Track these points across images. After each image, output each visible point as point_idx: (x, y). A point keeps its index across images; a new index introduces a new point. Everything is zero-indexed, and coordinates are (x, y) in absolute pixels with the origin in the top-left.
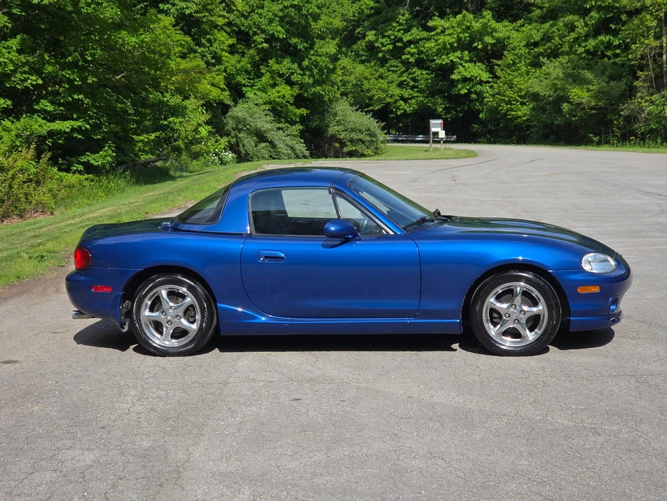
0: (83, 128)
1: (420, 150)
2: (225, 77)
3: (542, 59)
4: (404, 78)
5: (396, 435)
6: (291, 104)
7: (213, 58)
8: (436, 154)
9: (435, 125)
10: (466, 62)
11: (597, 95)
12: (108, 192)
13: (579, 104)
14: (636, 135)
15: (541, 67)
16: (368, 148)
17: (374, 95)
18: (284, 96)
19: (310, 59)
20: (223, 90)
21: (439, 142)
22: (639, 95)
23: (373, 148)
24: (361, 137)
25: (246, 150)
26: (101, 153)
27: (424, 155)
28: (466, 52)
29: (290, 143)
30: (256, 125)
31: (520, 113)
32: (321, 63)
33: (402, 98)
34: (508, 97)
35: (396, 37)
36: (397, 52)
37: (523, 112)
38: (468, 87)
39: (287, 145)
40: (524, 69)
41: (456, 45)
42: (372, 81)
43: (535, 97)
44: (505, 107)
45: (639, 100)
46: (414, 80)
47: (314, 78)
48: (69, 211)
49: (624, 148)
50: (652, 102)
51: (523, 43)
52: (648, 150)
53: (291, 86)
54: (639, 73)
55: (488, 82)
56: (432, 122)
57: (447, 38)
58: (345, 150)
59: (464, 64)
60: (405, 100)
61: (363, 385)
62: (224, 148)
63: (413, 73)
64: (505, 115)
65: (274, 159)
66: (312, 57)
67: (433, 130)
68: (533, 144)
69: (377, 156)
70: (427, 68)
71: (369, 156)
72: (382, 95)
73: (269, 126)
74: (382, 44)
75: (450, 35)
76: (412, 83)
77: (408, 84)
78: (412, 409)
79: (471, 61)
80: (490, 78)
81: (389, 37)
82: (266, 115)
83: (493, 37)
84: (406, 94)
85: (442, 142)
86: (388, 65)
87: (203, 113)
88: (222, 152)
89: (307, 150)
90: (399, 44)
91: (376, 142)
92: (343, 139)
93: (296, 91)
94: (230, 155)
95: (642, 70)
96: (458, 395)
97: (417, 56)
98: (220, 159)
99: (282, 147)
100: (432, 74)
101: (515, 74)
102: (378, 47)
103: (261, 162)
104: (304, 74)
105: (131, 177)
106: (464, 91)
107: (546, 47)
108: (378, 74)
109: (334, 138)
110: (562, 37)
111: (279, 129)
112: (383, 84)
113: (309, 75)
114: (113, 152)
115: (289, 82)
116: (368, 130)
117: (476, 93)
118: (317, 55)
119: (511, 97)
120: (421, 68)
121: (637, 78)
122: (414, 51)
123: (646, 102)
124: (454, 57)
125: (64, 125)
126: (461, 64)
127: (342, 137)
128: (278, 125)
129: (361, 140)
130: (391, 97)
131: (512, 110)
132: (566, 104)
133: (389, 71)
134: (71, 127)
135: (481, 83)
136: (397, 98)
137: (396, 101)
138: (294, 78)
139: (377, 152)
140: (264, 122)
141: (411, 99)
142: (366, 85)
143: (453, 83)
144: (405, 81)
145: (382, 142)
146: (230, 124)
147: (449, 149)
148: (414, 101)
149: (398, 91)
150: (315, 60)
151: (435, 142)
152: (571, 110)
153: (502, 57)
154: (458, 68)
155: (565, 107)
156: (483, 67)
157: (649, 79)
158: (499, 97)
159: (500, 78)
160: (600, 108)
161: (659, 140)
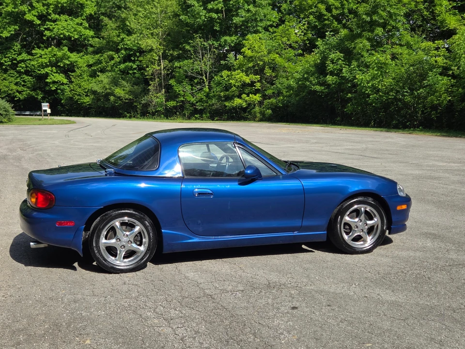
1: (35, 120)
3: (98, 73)
4: (18, 80)
10: (54, 73)
11: (131, 92)
13: (119, 97)
14: (149, 113)
15: (96, 77)
16: (4, 118)
21: (47, 115)
22: (151, 93)
23: (7, 118)
24: (1, 112)
28: (54, 68)
31: (85, 101)
33: (18, 91)
34: (78, 92)
35: (13, 58)
36: (14, 66)
37: (87, 100)
38: (56, 86)
40: (86, 78)
41: (48, 64)
43: (94, 92)
44: (77, 97)
45: (151, 96)
46: (24, 81)
50: (158, 97)
51: (85, 65)
54: (151, 82)
55: (67, 84)
56: (43, 104)
57: (43, 60)
59: (53, 74)
60: (20, 92)
63: (24, 78)
64: (77, 101)
67: (44, 108)
69: (10, 123)
70: (31, 76)
71: (5, 122)
72: (6, 89)
74: (5, 61)
75: (45, 58)
76: (23, 83)
77: (20, 84)
79: (57, 73)
80: (68, 82)
81: (9, 57)
83: (69, 61)
84: (20, 89)
85: (49, 115)
86: (8, 73)
90: (15, 62)
91: (9, 115)
97: (25, 69)
100: (33, 79)
101: (82, 80)
102: (3, 63)
106: (53, 88)
107: (98, 67)
108: (3, 77)
110: (107, 62)
112: (6, 83)
116: (5, 108)
117: (60, 89)
119: (80, 92)
120: (28, 75)
121: (150, 85)
122: (24, 66)
123: (154, 97)
124: (48, 70)
126: (52, 74)
129: (1, 114)
130: (11, 90)
131: (80, 99)
132: (112, 97)
133: (9, 76)
135: (63, 84)
136: (15, 91)
137: (14, 93)
139: (10, 120)
141: (23, 92)
143: (47, 84)
144: (19, 82)
145: (12, 115)
147: (53, 119)
148: (24, 93)
149: (15, 87)
151: (44, 115)
152: (115, 100)
153: (74, 71)
154: (50, 76)
155: (112, 98)
156: (64, 76)
157: (156, 85)
158: (74, 92)
159: (74, 82)
160: (130, 99)
161: (162, 116)
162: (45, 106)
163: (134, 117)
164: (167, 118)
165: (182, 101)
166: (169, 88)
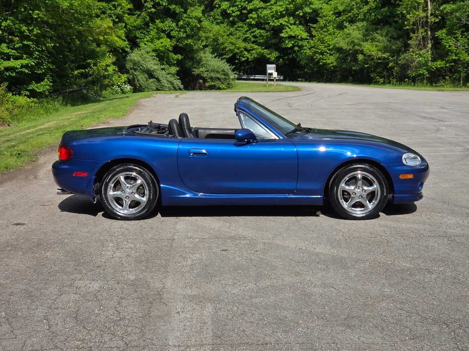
0: (30, 65)
1: (260, 86)
2: (125, 31)
3: (345, 24)
4: (247, 36)
5: (298, 272)
6: (171, 52)
7: (116, 18)
8: (272, 88)
9: (270, 69)
10: (291, 24)
11: (385, 49)
12: (47, 111)
13: (370, 56)
14: (409, 78)
15: (343, 29)
16: (222, 83)
17: (226, 48)
18: (166, 46)
19: (184, 20)
20: (125, 41)
21: (273, 80)
22: (411, 50)
23: (226, 83)
24: (218, 76)
25: (139, 84)
26: (42, 83)
27: (264, 89)
28: (292, 18)
29: (170, 79)
30: (147, 66)
31: (328, 62)
32: (191, 24)
33: (246, 49)
34: (320, 49)
35: (242, 6)
36: (243, 17)
37: (331, 60)
38: (293, 42)
39: (168, 81)
40: (332, 30)
41: (284, 12)
42: (225, 37)
43: (339, 50)
44: (318, 57)
45: (412, 54)
46: (255, 37)
47: (186, 34)
48: (21, 124)
49: (400, 87)
50: (421, 55)
51: (332, 12)
52: (418, 88)
53: (170, 39)
54: (412, 35)
55: (307, 39)
56: (268, 66)
57: (279, 8)
58: (207, 84)
59: (290, 26)
60: (248, 51)
61: (267, 241)
62: (124, 82)
63: (254, 32)
64: (318, 62)
65: (159, 90)
66: (185, 19)
67: (269, 71)
68: (337, 82)
69: (229, 89)
70: (264, 29)
71: (224, 89)
72: (232, 47)
73: (156, 67)
74: (233, 11)
75: (280, 6)
76: (253, 39)
77: (250, 40)
78: (304, 257)
79: (295, 24)
80: (307, 36)
81: (237, 6)
82: (154, 59)
83: (311, 8)
84: (249, 46)
85: (275, 80)
86: (236, 26)
87: (110, 57)
88: (122, 85)
89: (181, 84)
90: (245, 11)
91: (229, 79)
92: (205, 77)
93: (174, 42)
94: (128, 87)
95: (414, 33)
96: (332, 248)
97: (257, 20)
98: (122, 90)
99: (164, 82)
100: (266, 32)
101: (326, 34)
102: (230, 13)
103: (150, 92)
104: (180, 31)
105: (63, 101)
106: (290, 45)
107: (347, 16)
108: (229, 32)
109: (199, 76)
110: (359, 8)
111: (162, 69)
112: (232, 39)
113: (183, 31)
114: (50, 82)
115: (169, 36)
116: (224, 71)
117: (298, 46)
118: (189, 18)
119: (323, 50)
120: (259, 28)
121: (411, 38)
122: (255, 16)
123: (416, 55)
124: (282, 21)
125: (16, 63)
126: (288, 26)
127: (205, 76)
128: (162, 67)
129: (218, 78)
130: (238, 49)
131: (323, 59)
132: (360, 55)
133: (237, 30)
134: (21, 65)
135: (302, 39)
136: (243, 49)
138: (173, 33)
139: (229, 86)
140: (152, 64)
141: (252, 50)
142: (221, 40)
143: (282, 40)
144: (248, 37)
145: (233, 79)
146: (129, 65)
147: (280, 85)
148: (254, 51)
149: (243, 45)
150: (188, 22)
151: (270, 80)
152: (365, 59)
153: (316, 22)
154: (285, 29)
155: (360, 57)
156: (303, 28)
157: (419, 39)
158: (314, 49)
159: (315, 36)
160: (384, 59)
161: (425, 81)
162: (271, 69)
163: (389, 83)
164: (431, 85)
165: (454, 61)
166: (437, 43)
